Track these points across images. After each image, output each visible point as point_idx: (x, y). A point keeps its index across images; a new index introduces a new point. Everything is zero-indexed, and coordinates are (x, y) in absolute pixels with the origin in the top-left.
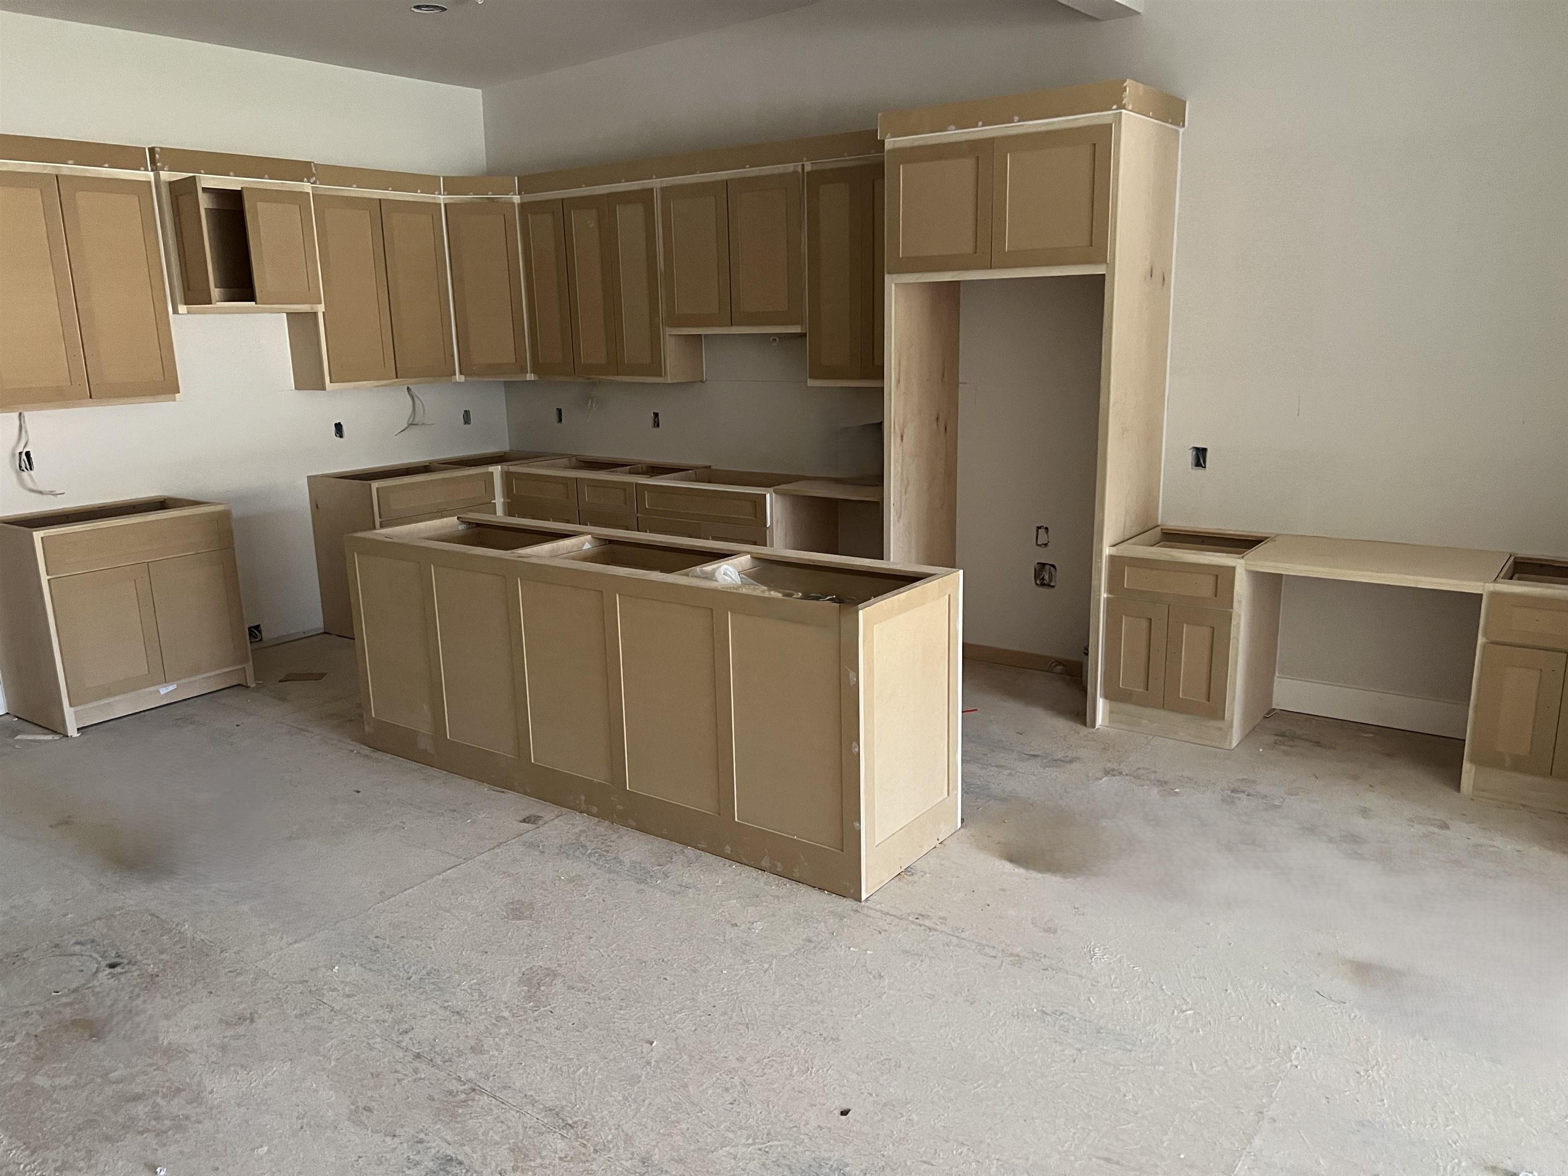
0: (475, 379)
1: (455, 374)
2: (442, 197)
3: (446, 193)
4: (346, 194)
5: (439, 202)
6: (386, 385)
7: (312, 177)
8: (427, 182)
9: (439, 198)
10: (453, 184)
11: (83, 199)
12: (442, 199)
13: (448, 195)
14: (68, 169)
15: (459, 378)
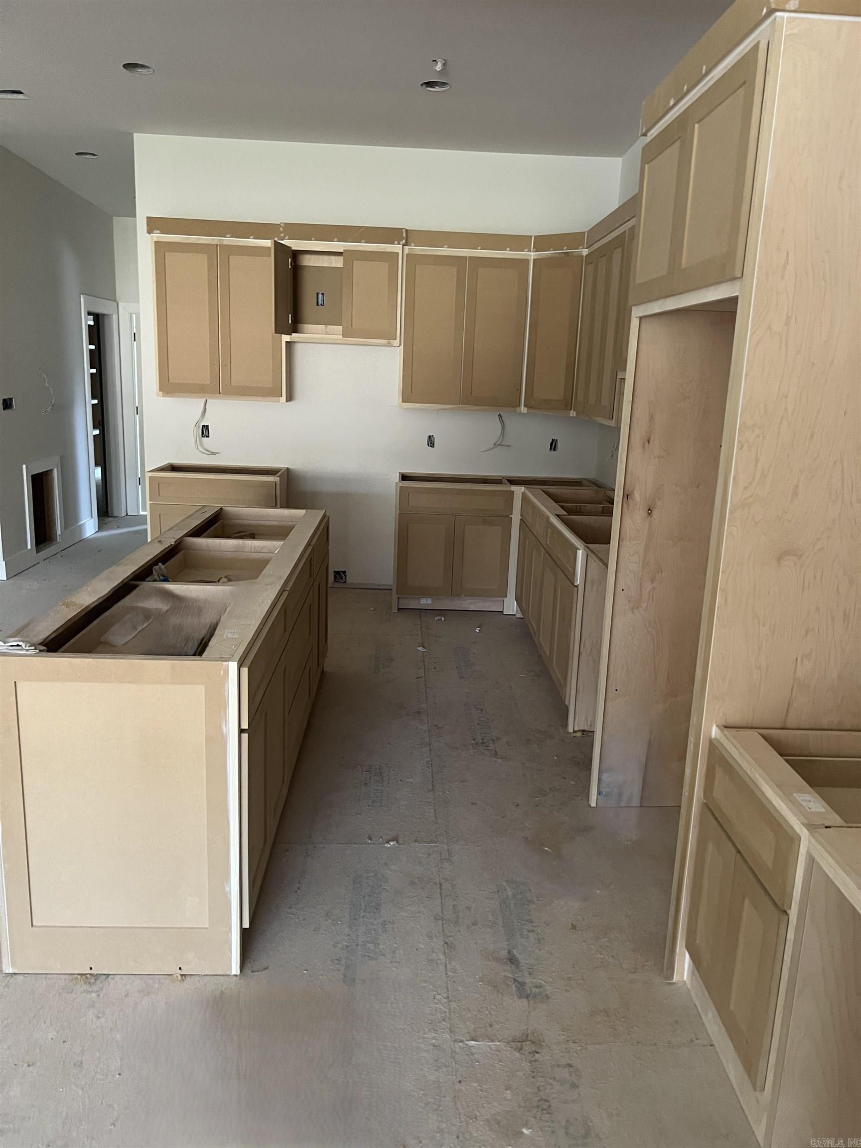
0: (534, 411)
1: (519, 405)
2: (532, 253)
3: (534, 250)
4: (434, 253)
5: (529, 258)
6: (452, 409)
7: (402, 240)
8: (518, 241)
9: (531, 255)
10: (542, 242)
11: (234, 260)
12: (532, 255)
13: (536, 252)
14: (228, 240)
15: (523, 410)
